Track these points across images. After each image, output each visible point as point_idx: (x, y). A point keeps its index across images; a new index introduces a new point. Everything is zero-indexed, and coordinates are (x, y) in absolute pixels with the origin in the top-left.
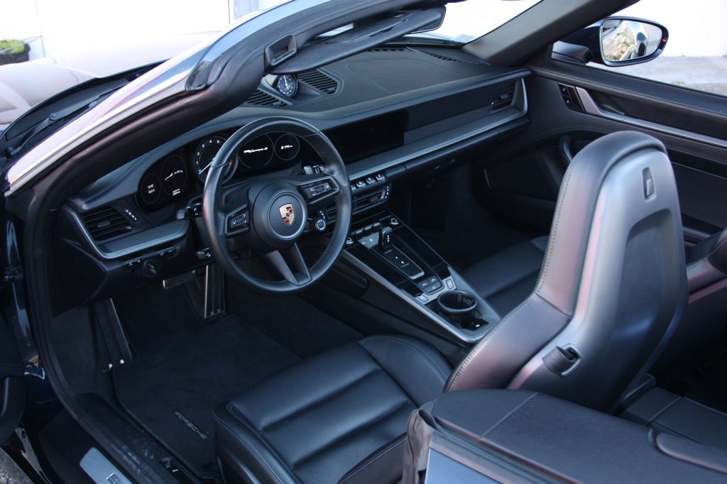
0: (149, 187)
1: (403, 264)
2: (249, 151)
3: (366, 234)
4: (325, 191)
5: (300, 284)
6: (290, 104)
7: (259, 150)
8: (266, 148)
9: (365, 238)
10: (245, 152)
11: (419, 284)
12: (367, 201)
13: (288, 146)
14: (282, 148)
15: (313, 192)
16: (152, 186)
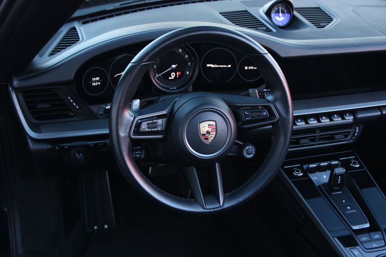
0: (94, 79)
1: (348, 210)
2: (212, 66)
3: (320, 169)
4: (260, 117)
5: (208, 207)
6: (274, 31)
7: (222, 66)
8: (229, 66)
9: (318, 174)
10: (208, 65)
11: (358, 236)
12: (331, 138)
13: (252, 68)
14: (246, 68)
15: (247, 116)
16: (98, 79)
